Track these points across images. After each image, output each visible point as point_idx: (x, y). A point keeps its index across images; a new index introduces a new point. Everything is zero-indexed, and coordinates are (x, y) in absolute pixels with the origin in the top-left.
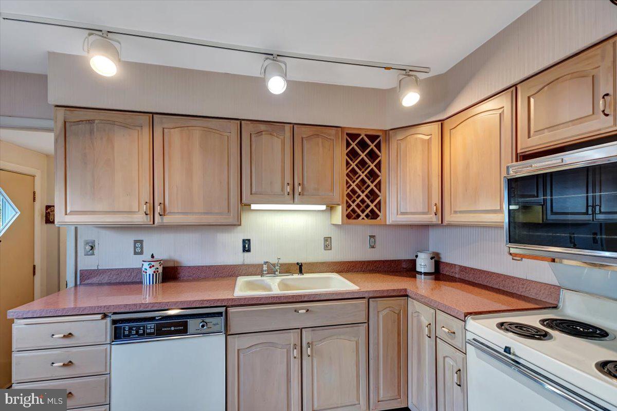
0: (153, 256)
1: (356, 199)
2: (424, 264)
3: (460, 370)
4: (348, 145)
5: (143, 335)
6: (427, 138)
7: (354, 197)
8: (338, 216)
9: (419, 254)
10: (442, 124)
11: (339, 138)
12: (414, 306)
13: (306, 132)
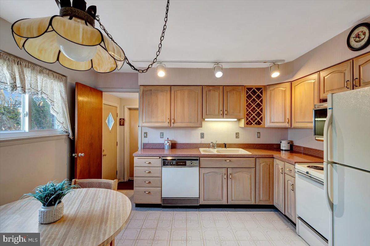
0: (168, 139)
1: (251, 116)
2: (284, 145)
3: (293, 184)
4: (247, 93)
5: (172, 165)
6: (285, 89)
7: (250, 115)
8: (242, 123)
9: (282, 141)
10: (291, 83)
11: (243, 90)
12: (276, 162)
13: (228, 88)
